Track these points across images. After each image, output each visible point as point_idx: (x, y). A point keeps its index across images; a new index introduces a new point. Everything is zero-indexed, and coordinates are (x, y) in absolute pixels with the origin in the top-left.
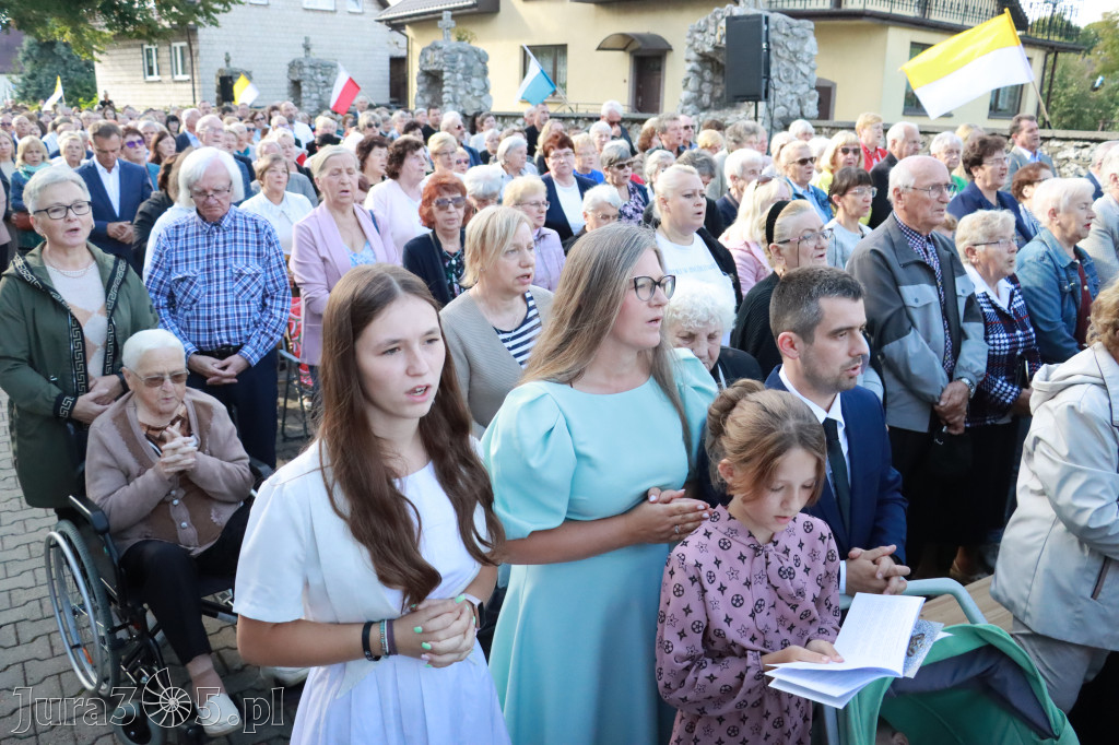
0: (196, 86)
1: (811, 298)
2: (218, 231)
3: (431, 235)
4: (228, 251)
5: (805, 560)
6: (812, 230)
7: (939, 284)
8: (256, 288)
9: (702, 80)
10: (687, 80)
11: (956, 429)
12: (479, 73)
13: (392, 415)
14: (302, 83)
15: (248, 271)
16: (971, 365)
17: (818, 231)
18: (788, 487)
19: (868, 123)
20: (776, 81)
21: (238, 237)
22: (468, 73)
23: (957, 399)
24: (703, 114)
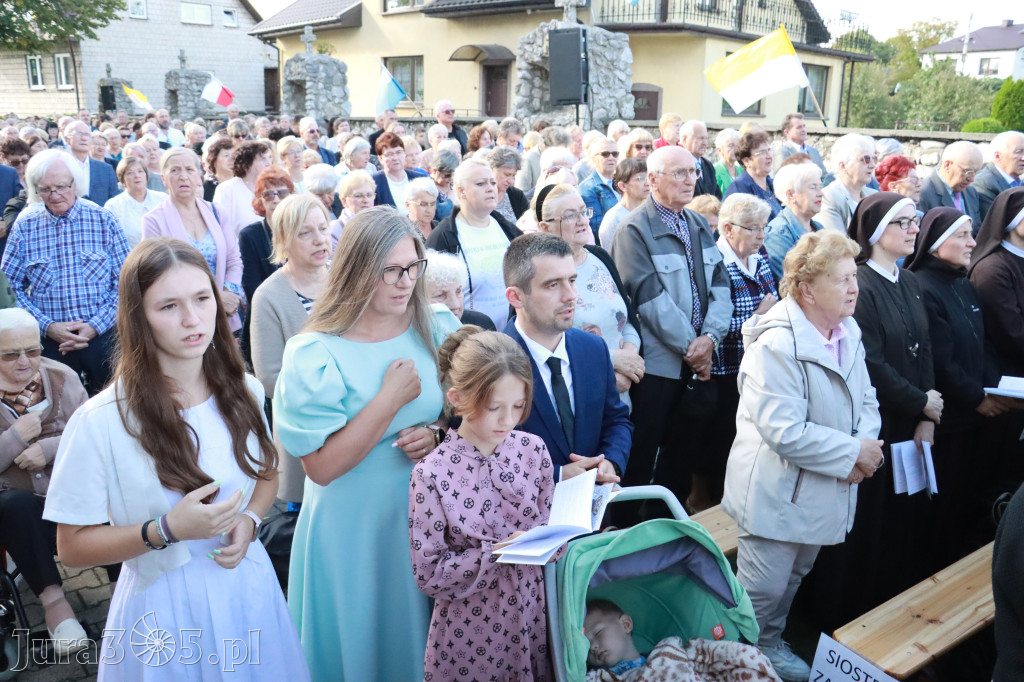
0: (80, 95)
1: (525, 257)
2: (66, 223)
3: (263, 223)
4: (75, 240)
5: (523, 468)
6: (572, 210)
7: (689, 254)
8: (103, 272)
9: (533, 86)
10: (519, 86)
11: (703, 376)
12: (339, 83)
13: (175, 357)
14: (178, 93)
15: (95, 257)
16: (715, 322)
17: (578, 211)
18: (503, 407)
19: (671, 122)
20: (595, 88)
21: (85, 228)
22: (329, 82)
23: (701, 351)
24: (533, 116)
